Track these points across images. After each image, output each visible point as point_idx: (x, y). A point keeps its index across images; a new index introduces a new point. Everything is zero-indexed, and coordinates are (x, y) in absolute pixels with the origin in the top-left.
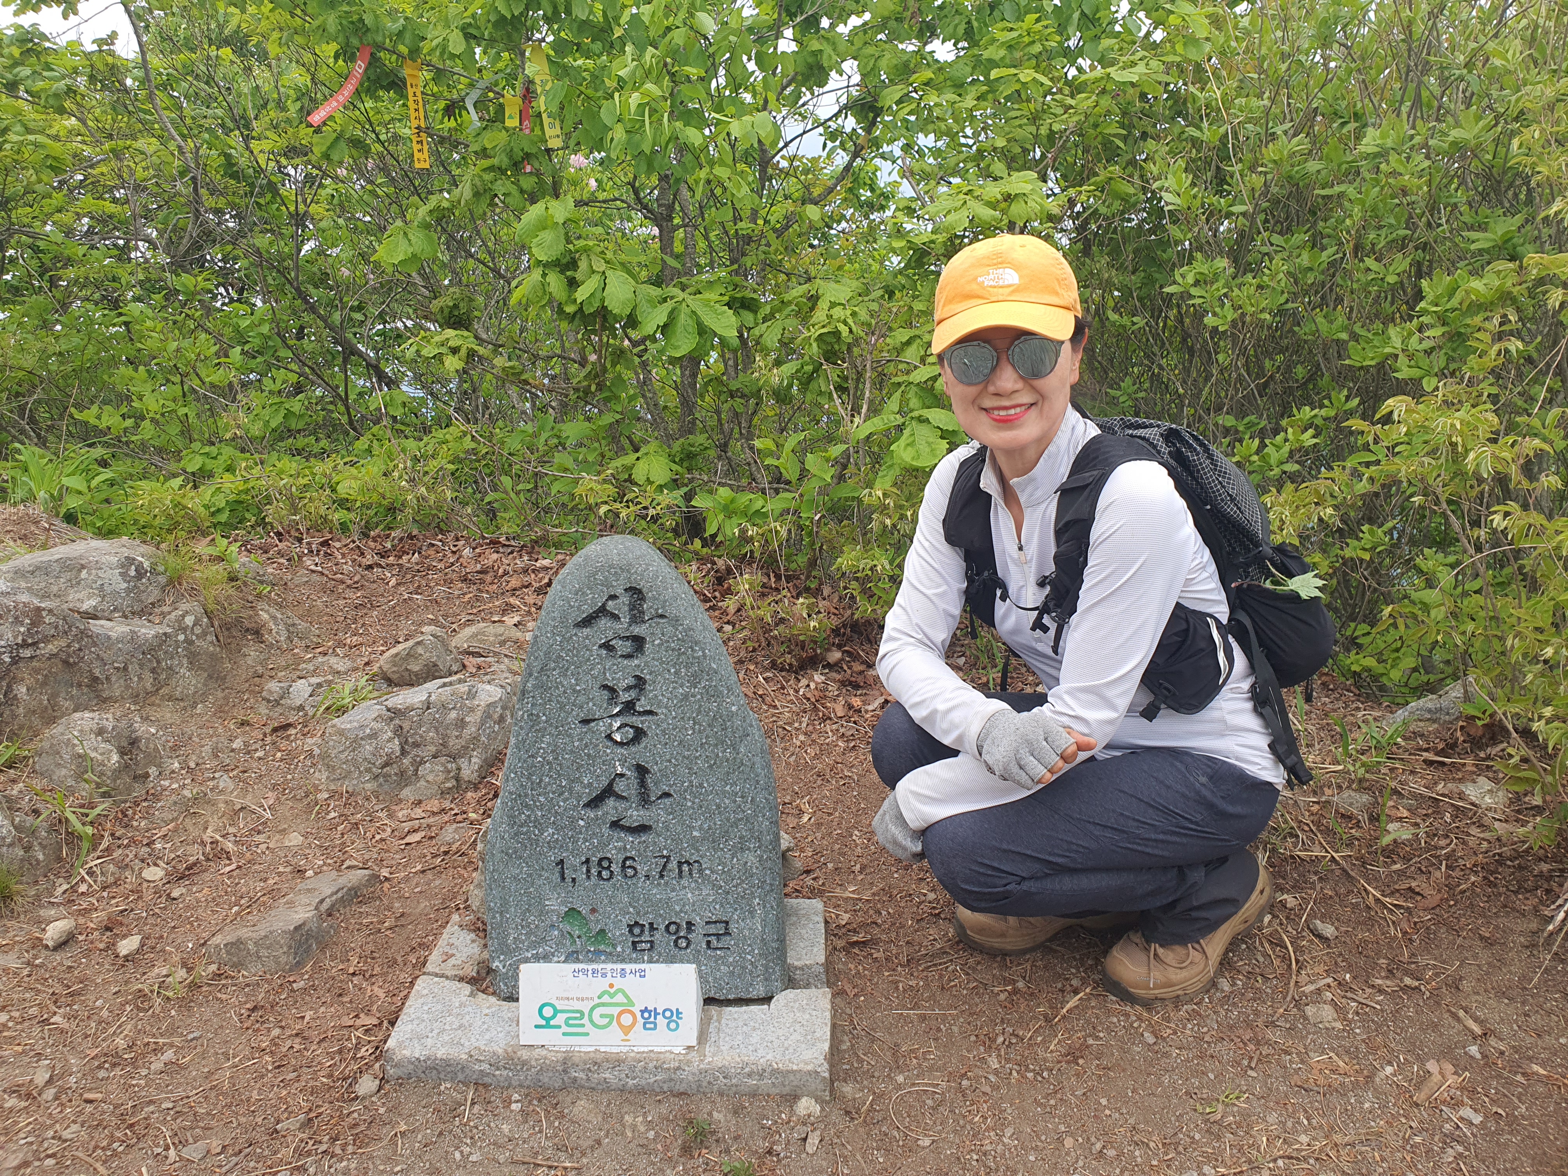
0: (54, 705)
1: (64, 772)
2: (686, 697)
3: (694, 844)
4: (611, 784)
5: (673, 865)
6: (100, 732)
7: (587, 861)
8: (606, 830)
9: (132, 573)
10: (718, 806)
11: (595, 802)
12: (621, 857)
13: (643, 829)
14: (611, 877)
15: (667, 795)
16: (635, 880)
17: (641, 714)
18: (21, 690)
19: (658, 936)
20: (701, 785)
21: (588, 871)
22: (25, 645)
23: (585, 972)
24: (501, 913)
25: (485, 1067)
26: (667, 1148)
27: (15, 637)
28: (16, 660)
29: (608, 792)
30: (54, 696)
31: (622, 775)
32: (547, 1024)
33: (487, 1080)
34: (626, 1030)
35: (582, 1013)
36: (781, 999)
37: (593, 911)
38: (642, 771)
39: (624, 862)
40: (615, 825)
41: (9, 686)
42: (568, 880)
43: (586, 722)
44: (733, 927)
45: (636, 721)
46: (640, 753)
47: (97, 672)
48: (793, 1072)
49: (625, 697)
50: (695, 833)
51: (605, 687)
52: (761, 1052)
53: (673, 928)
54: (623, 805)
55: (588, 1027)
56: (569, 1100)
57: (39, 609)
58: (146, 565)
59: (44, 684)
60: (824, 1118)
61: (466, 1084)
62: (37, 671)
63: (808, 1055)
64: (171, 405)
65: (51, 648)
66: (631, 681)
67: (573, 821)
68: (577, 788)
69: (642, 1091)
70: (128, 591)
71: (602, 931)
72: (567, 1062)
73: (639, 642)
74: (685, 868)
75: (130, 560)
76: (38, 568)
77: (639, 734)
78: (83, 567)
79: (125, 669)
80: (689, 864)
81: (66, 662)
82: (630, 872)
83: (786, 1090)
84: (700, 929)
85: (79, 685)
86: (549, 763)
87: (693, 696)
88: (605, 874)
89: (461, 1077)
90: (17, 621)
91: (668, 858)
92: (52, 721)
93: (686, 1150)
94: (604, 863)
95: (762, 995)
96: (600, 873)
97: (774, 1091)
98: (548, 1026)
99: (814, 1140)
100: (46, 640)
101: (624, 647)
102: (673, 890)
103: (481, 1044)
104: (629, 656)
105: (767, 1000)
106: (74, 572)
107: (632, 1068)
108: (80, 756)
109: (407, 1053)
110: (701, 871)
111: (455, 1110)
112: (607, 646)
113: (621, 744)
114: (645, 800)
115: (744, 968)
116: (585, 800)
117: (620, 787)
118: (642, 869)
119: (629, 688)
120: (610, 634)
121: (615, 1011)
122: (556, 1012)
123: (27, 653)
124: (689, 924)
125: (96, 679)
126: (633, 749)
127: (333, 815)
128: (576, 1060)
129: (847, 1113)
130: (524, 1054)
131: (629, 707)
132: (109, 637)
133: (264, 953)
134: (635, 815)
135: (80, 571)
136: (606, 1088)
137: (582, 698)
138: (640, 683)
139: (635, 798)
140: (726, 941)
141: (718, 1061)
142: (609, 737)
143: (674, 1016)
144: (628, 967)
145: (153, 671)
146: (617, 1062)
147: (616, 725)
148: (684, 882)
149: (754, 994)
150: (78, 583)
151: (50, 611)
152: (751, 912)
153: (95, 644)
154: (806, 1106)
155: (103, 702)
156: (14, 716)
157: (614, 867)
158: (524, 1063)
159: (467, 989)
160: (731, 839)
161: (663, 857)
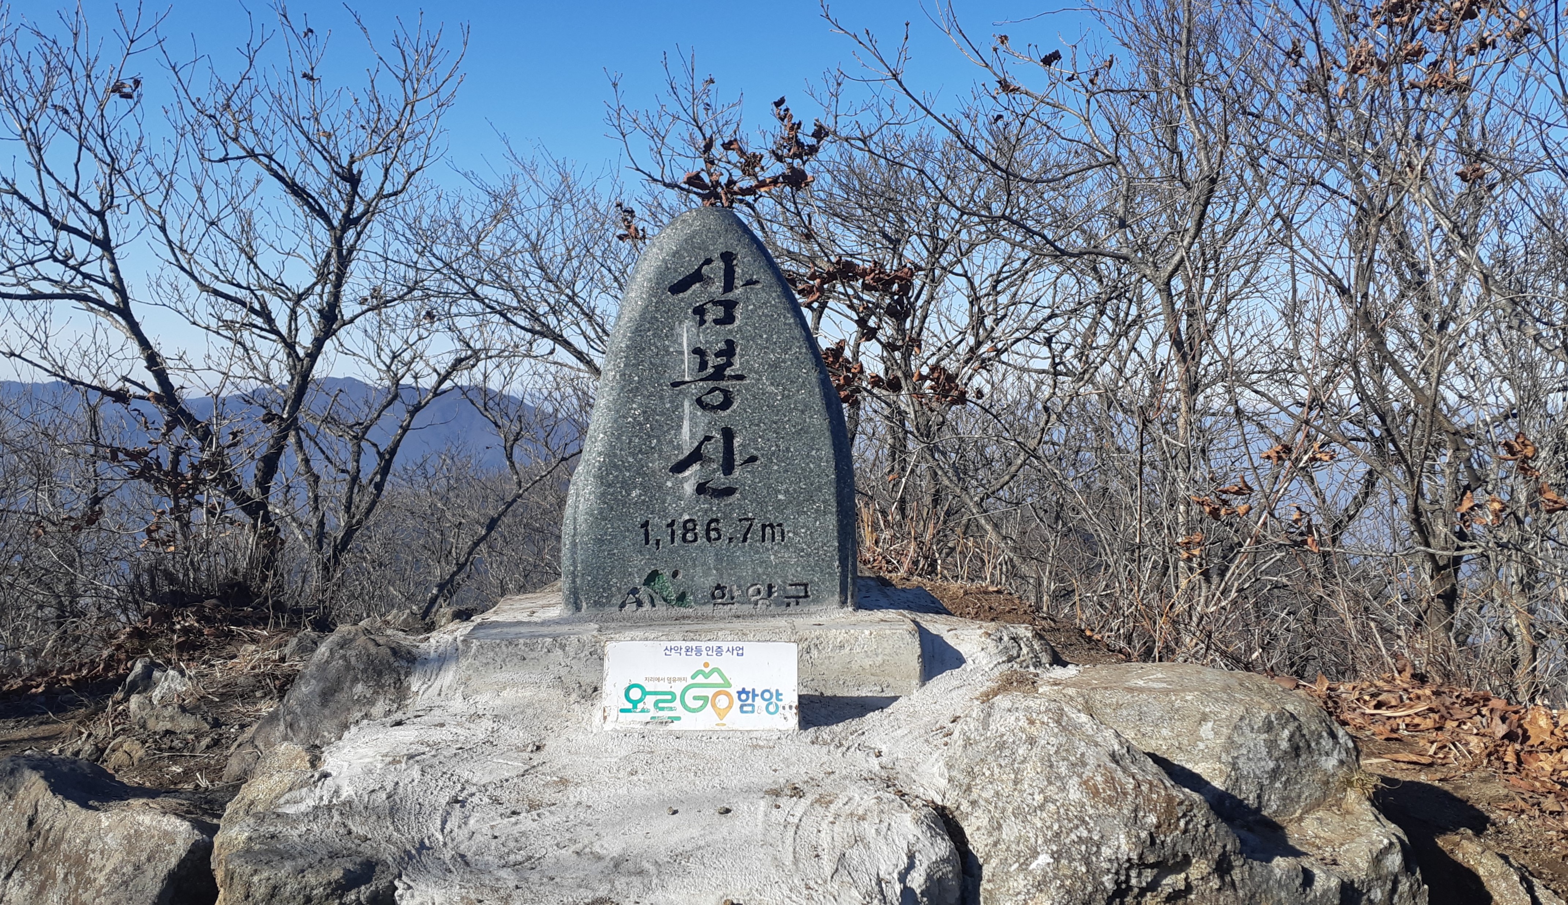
2: (776, 363)
3: (779, 506)
4: (700, 447)
5: (757, 527)
7: (672, 524)
8: (693, 493)
10: (802, 471)
11: (681, 466)
12: (706, 519)
13: (729, 491)
14: (695, 540)
15: (754, 460)
16: (719, 542)
17: (730, 378)
20: (788, 450)
21: (673, 533)
29: (697, 455)
31: (711, 438)
37: (676, 573)
38: (728, 434)
39: (709, 524)
40: (703, 487)
42: (652, 542)
43: (677, 384)
44: (813, 590)
45: (726, 385)
46: (729, 416)
49: (716, 361)
50: (781, 497)
51: (698, 350)
53: (754, 591)
54: (709, 468)
66: (722, 346)
67: (661, 482)
68: (667, 450)
71: (684, 594)
73: (731, 308)
74: (768, 530)
77: (729, 398)
80: (771, 526)
82: (714, 535)
84: (781, 591)
86: (639, 424)
87: (784, 362)
88: (690, 536)
91: (752, 521)
94: (689, 525)
96: (684, 535)
101: (716, 313)
102: (757, 552)
104: (721, 321)
110: (784, 534)
112: (701, 310)
113: (711, 407)
114: (732, 464)
116: (674, 462)
117: (708, 450)
118: (727, 532)
119: (720, 353)
120: (704, 298)
124: (771, 586)
126: (722, 413)
131: (719, 372)
134: (720, 478)
137: (675, 361)
138: (731, 348)
139: (720, 462)
140: (805, 603)
142: (700, 400)
147: (708, 388)
148: (768, 544)
152: (830, 574)
157: (699, 529)
160: (814, 503)
161: (747, 520)
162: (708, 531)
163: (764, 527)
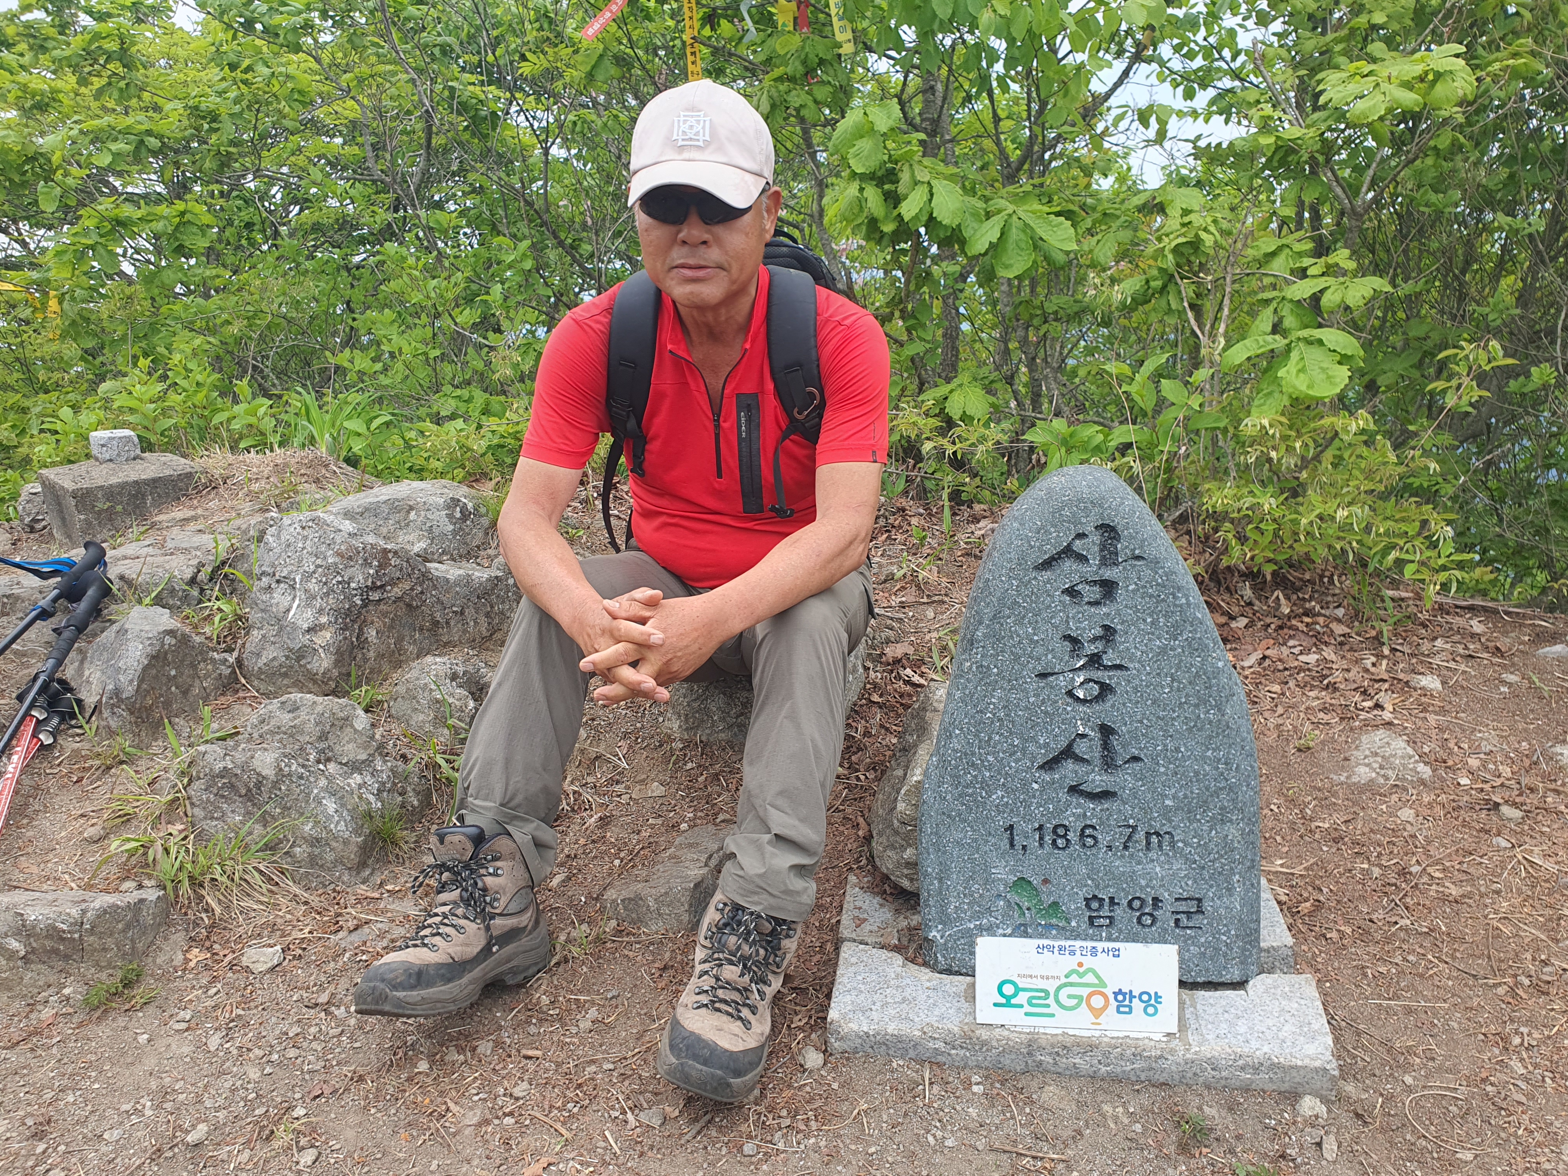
0: (400, 650)
1: (421, 717)
2: (1163, 650)
3: (1166, 813)
4: (1070, 745)
5: (1141, 835)
6: (454, 677)
7: (1041, 828)
8: (1063, 796)
9: (458, 515)
10: (1197, 773)
11: (1050, 765)
12: (1079, 825)
13: (1106, 795)
14: (1067, 846)
15: (1136, 759)
16: (1094, 851)
17: (1106, 668)
18: (371, 634)
19: (1118, 912)
20: (1177, 750)
21: (1041, 838)
22: (374, 588)
23: (1051, 949)
24: (940, 880)
25: (940, 1045)
26: (1160, 1147)
27: (366, 581)
28: (366, 602)
29: (1068, 753)
30: (400, 640)
31: (1083, 736)
32: (1007, 1003)
33: (940, 1059)
34: (1097, 1013)
35: (1047, 992)
36: (1258, 984)
37: (1046, 881)
38: (1106, 731)
39: (1083, 830)
40: (1074, 790)
41: (361, 629)
42: (1018, 847)
43: (1043, 676)
44: (1207, 905)
45: (1099, 675)
46: (1105, 711)
47: (438, 616)
48: (1296, 1067)
49: (1090, 649)
50: (1167, 802)
51: (1067, 638)
52: (1254, 1044)
53: (1136, 904)
54: (1082, 769)
55: (1054, 1008)
56: (1034, 1084)
57: (385, 551)
58: (470, 506)
59: (391, 627)
60: (1332, 1120)
61: (922, 1062)
62: (385, 614)
63: (1311, 1049)
64: (422, 348)
65: (397, 591)
66: (1098, 631)
67: (1025, 784)
68: (1032, 747)
69: (1116, 1079)
70: (455, 533)
71: (1055, 904)
72: (1032, 1045)
73: (1108, 587)
74: (1154, 839)
75: (455, 501)
76: (367, 509)
77: (1105, 689)
78: (411, 508)
79: (462, 613)
80: (1157, 834)
81: (409, 606)
82: (1090, 842)
83: (1286, 1086)
84: (1168, 905)
85: (421, 629)
86: (1000, 720)
87: (1173, 649)
88: (1060, 842)
89: (912, 1054)
90: (367, 563)
91: (1134, 828)
92: (398, 665)
93: (1184, 1148)
94: (1060, 831)
95: (1237, 978)
96: (1054, 841)
97: (1269, 1087)
98: (1008, 1005)
99: (1330, 1147)
100: (393, 583)
101: (1091, 593)
102: (1139, 863)
103: (933, 1020)
104: (1096, 603)
105: (1240, 985)
106: (403, 514)
107: (1106, 1054)
108: (437, 701)
109: (854, 1026)
110: (1173, 844)
111: (912, 1089)
112: (1071, 592)
113: (1084, 701)
114: (1109, 763)
115: (1217, 949)
116: (1040, 761)
117: (1081, 748)
118: (1104, 839)
119: (1095, 639)
120: (1076, 578)
121: (1084, 992)
122: (1018, 990)
123: (375, 596)
124: (1156, 900)
125: (436, 624)
126: (1097, 707)
127: (689, 765)
128: (1043, 1043)
129: (1358, 1116)
130: (984, 1034)
131: (1095, 660)
132: (447, 580)
133: (665, 910)
134: (1097, 780)
135: (408, 512)
136: (1075, 1073)
137: (1040, 650)
138: (1108, 633)
139: (1098, 762)
140: (1197, 920)
141: (1206, 1051)
142: (1070, 694)
143: (1152, 1001)
144: (1100, 945)
145: (487, 615)
146: (1089, 1047)
147: (1080, 679)
148: (1153, 855)
149: (1227, 978)
150: (407, 525)
151: (396, 553)
152: (1228, 890)
153: (435, 587)
154: (1310, 1105)
155: (444, 647)
156: (366, 660)
157: (1070, 836)
158: (984, 1043)
159: (898, 960)
160: (1210, 810)
161: (1129, 826)
162: (1082, 837)
163: (1148, 835)
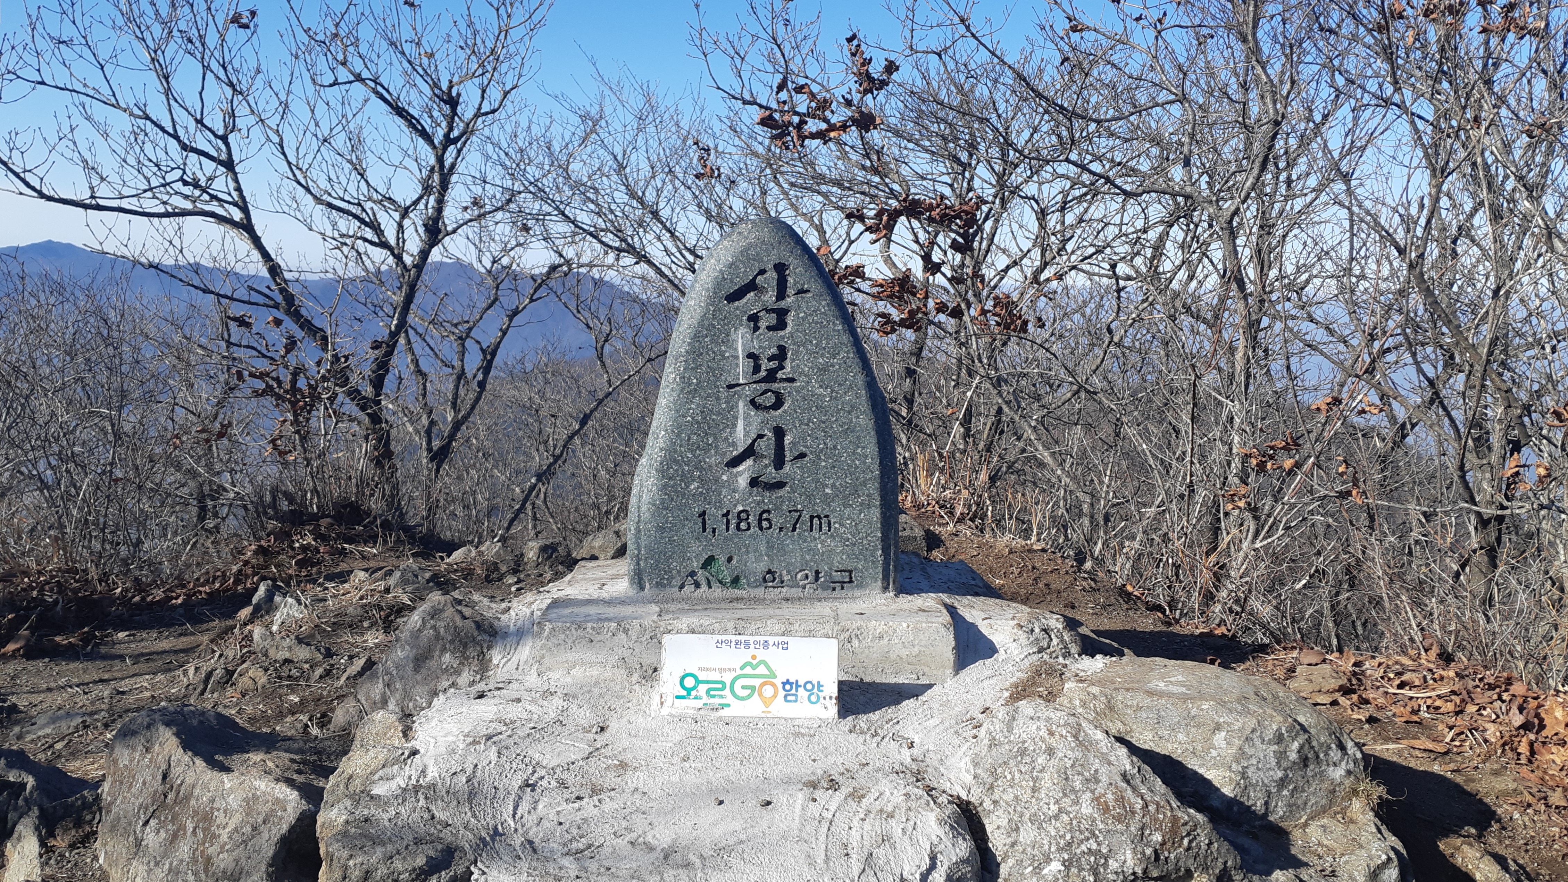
2: (825, 367)
3: (826, 500)
4: (753, 444)
5: (806, 516)
7: (728, 513)
8: (746, 486)
10: (849, 466)
11: (737, 460)
12: (758, 510)
13: (780, 485)
14: (748, 529)
15: (804, 455)
16: (769, 532)
17: (781, 380)
20: (835, 448)
21: (728, 522)
29: (750, 451)
31: (762, 436)
37: (731, 558)
38: (779, 432)
39: (761, 515)
40: (755, 481)
42: (709, 530)
43: (732, 386)
45: (778, 387)
46: (779, 416)
49: (768, 365)
50: (827, 491)
51: (752, 355)
54: (761, 464)
66: (774, 351)
67: (717, 476)
68: (723, 446)
73: (784, 315)
74: (816, 521)
77: (780, 398)
80: (819, 517)
82: (766, 524)
86: (698, 423)
88: (743, 525)
94: (743, 516)
96: (738, 525)
101: (769, 319)
102: (805, 541)
104: (774, 328)
110: (831, 525)
112: (755, 317)
113: (764, 408)
114: (783, 460)
116: (729, 458)
117: (760, 446)
118: (778, 521)
119: (772, 357)
120: (759, 306)
124: (818, 572)
126: (773, 413)
131: (772, 374)
134: (773, 473)
137: (730, 364)
138: (782, 353)
139: (774, 458)
142: (753, 401)
147: (761, 389)
148: (815, 534)
157: (751, 519)
160: (859, 496)
161: (796, 511)
162: (760, 521)
163: (812, 518)
